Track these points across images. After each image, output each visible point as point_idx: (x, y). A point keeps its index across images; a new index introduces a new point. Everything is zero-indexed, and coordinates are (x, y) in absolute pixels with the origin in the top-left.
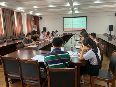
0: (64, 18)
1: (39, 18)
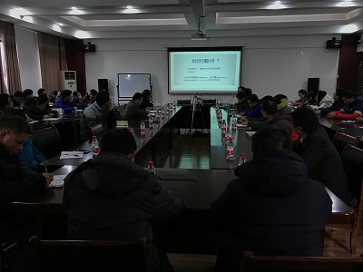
0: (170, 50)
1: (85, 46)
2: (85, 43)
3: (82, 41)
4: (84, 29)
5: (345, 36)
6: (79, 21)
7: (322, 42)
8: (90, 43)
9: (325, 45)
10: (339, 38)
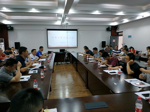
0: (48, 30)
1: (8, 28)
2: (8, 26)
3: (6, 25)
4: (8, 20)
5: (112, 26)
6: (5, 16)
7: (105, 28)
8: (10, 26)
9: (106, 29)
10: (110, 27)
